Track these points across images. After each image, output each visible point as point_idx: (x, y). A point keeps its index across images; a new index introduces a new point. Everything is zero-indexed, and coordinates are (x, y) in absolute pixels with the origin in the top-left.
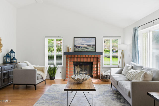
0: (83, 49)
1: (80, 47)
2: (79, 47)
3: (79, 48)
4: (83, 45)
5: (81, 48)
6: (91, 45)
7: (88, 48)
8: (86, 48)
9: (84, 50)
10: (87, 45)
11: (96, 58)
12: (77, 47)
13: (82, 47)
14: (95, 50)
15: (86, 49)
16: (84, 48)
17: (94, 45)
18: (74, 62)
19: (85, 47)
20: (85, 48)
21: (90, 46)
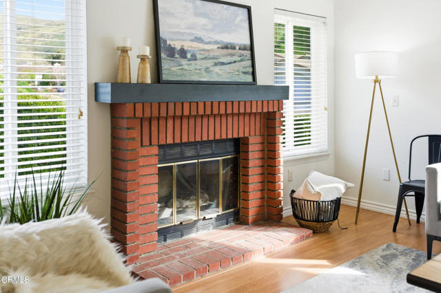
0: (204, 66)
1: (189, 56)
2: (183, 53)
3: (184, 62)
4: (201, 46)
5: (194, 58)
6: (234, 48)
7: (223, 64)
8: (216, 64)
9: (207, 70)
10: (216, 42)
11: (258, 118)
12: (171, 52)
13: (198, 56)
14: (254, 74)
15: (217, 69)
16: (205, 58)
17: (244, 49)
18: (160, 146)
19: (212, 54)
20: (209, 63)
21: (230, 51)
